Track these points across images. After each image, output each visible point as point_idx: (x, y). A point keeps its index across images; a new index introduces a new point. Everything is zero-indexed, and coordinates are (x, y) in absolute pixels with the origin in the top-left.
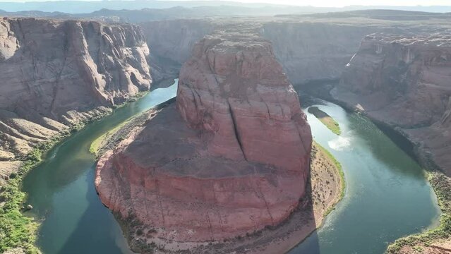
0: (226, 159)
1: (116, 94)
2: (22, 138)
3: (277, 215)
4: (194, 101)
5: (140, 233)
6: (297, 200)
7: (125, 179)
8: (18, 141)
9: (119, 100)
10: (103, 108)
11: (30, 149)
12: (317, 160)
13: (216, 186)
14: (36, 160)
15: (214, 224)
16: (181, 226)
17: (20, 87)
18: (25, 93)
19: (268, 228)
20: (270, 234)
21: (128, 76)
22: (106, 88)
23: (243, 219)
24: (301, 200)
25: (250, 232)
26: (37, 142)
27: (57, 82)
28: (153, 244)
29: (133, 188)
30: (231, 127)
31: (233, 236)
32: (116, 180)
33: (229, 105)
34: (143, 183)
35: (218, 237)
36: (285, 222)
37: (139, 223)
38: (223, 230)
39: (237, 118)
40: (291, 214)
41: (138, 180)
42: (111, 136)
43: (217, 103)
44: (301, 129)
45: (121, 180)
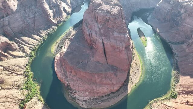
0: (100, 63)
1: (58, 19)
2: (26, 46)
3: (116, 88)
4: (89, 35)
5: (71, 93)
7: (65, 69)
8: (25, 47)
9: (59, 22)
10: (53, 27)
11: (30, 51)
13: (96, 76)
14: (33, 56)
15: (95, 91)
16: (85, 91)
17: (22, 22)
18: (24, 25)
19: (113, 93)
20: (113, 95)
21: (62, 9)
22: (54, 17)
23: (104, 90)
24: (125, 82)
25: (106, 94)
26: (31, 47)
27: (34, 17)
28: (76, 97)
29: (68, 73)
30: (103, 50)
31: (101, 96)
32: (62, 69)
34: (71, 72)
35: (96, 96)
36: (118, 90)
37: (71, 89)
38: (98, 93)
39: (105, 46)
40: (120, 88)
41: (70, 70)
42: (58, 44)
43: (98, 39)
44: (129, 53)
45: (64, 70)
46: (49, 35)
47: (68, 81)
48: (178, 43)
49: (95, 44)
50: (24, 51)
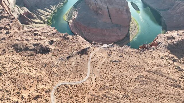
0: (107, 23)
2: (42, 16)
3: (121, 38)
4: (95, 4)
6: (126, 34)
8: (42, 17)
11: (47, 19)
12: (132, 22)
13: (105, 31)
14: (50, 23)
15: (106, 40)
20: (120, 42)
23: (113, 39)
24: (127, 34)
25: (115, 42)
26: (47, 17)
30: (108, 13)
32: (77, 29)
33: (107, 6)
34: (85, 30)
36: (123, 40)
39: (110, 10)
40: (125, 38)
41: (84, 29)
42: (67, 14)
43: (103, 5)
44: (128, 14)
45: (79, 30)
46: (58, 9)
47: (84, 36)
48: (165, 10)
49: (101, 10)
50: (41, 19)
